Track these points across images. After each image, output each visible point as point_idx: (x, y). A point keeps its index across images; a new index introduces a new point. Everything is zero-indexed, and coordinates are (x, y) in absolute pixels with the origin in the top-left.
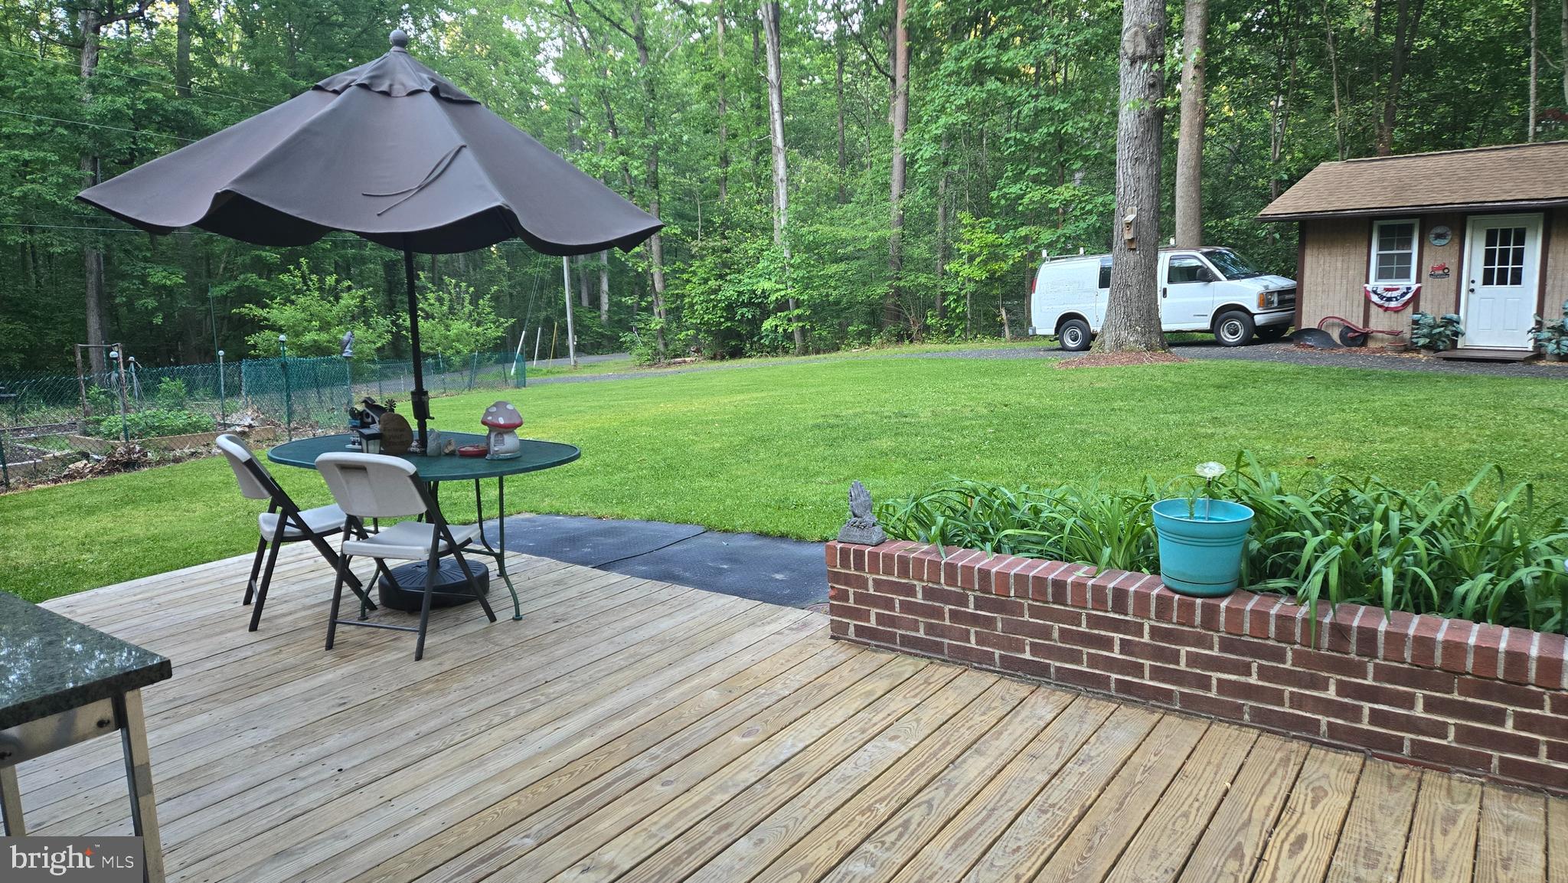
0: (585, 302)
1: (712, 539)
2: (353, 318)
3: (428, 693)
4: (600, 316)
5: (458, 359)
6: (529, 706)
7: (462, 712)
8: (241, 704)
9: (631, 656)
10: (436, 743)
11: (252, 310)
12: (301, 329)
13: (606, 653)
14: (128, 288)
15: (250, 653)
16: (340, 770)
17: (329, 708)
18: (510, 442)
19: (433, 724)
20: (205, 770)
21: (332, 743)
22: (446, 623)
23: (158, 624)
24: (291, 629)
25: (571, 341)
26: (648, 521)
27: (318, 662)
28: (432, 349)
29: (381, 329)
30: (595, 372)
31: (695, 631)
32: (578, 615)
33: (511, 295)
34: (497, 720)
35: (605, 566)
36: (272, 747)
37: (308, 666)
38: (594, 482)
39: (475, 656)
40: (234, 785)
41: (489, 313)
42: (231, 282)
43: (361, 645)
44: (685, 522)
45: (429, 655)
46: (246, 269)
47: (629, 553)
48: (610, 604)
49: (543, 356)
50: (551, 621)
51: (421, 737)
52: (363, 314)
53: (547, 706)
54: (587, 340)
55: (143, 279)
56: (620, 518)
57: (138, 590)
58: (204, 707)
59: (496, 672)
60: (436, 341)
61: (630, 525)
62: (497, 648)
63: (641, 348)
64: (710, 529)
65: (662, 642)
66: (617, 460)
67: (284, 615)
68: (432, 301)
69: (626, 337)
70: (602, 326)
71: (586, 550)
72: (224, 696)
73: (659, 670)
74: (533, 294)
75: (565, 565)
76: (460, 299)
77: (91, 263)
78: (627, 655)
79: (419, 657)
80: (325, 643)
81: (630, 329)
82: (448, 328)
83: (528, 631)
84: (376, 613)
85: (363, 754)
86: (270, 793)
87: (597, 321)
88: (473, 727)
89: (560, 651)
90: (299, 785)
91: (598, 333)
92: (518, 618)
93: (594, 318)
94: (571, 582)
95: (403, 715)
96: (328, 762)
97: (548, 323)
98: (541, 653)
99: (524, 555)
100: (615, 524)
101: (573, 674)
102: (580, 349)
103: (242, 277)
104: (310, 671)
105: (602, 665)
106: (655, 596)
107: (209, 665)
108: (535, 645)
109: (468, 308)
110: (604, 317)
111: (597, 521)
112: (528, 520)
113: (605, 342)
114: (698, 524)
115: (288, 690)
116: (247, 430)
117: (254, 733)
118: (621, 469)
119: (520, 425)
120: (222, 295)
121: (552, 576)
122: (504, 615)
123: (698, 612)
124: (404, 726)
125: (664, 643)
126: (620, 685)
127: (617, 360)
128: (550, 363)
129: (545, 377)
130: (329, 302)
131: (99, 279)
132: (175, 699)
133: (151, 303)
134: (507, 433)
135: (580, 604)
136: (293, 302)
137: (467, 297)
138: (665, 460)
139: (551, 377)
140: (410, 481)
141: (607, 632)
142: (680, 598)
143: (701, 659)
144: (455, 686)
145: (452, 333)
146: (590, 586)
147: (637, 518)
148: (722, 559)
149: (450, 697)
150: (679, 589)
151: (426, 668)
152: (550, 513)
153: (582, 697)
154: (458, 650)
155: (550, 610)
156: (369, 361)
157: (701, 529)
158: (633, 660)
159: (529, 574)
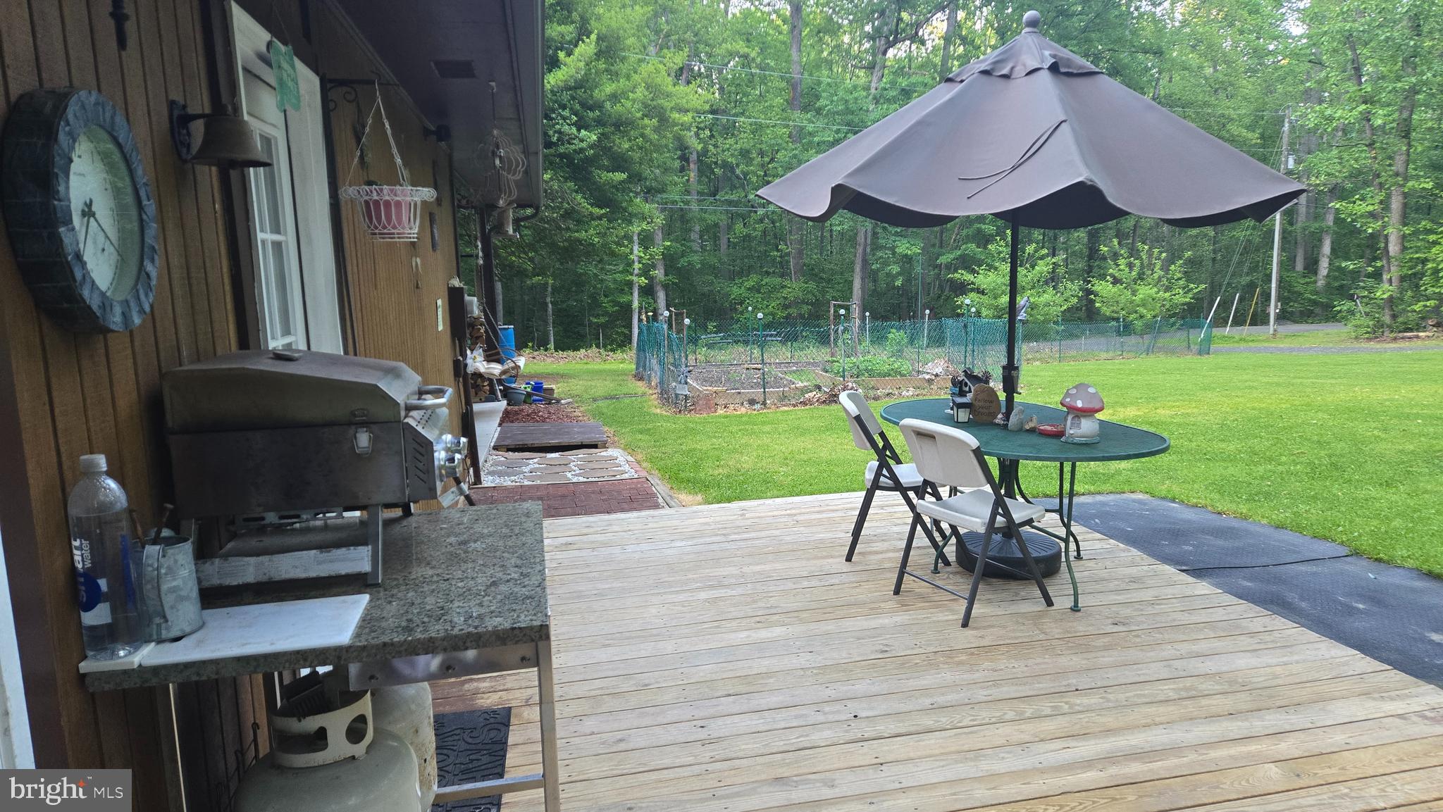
0: (1299, 266)
1: (1355, 567)
2: (1046, 283)
3: (960, 663)
4: (1315, 282)
5: (1140, 324)
6: (1048, 711)
7: (981, 694)
8: (813, 626)
9: (1186, 689)
10: (944, 720)
11: (963, 275)
12: (1000, 292)
13: (1156, 677)
14: (881, 257)
15: (837, 581)
16: (855, 716)
17: (872, 652)
18: (1087, 427)
19: (951, 698)
20: (763, 678)
21: (861, 687)
22: (1004, 595)
23: (788, 538)
24: (877, 567)
25: (1273, 310)
26: (1277, 527)
27: (882, 605)
28: (1116, 313)
29: (1068, 293)
30: (1295, 343)
31: (1280, 682)
32: (1143, 622)
33: (1214, 260)
34: (1011, 715)
35: (1198, 572)
36: (816, 674)
37: (873, 606)
38: (1231, 470)
39: (1016, 638)
40: (774, 700)
41: (1180, 279)
42: (955, 251)
43: (923, 598)
44: (1325, 538)
45: (975, 625)
46: (968, 239)
47: (1237, 562)
48: (1185, 618)
49: (1238, 322)
50: (1110, 621)
51: (934, 708)
52: (1053, 279)
53: (1067, 718)
54: (1295, 307)
55: (893, 249)
56: (1245, 518)
57: (790, 506)
58: (787, 621)
59: (1030, 662)
60: (1121, 305)
61: (1252, 528)
62: (1042, 637)
63: (1359, 320)
64: (1357, 554)
65: (1232, 682)
66: (1268, 449)
67: (876, 553)
68: (1122, 267)
69: (1343, 306)
70: (1317, 293)
71: (1186, 548)
72: (804, 615)
73: (1213, 717)
74: (1236, 258)
75: (1152, 561)
76: (1151, 266)
77: (861, 239)
78: (1181, 685)
79: (965, 624)
80: (893, 588)
81: (1351, 298)
82: (1134, 293)
83: (1080, 626)
84: (949, 569)
85: (881, 707)
86: (796, 717)
87: (1310, 288)
88: (984, 714)
89: (1107, 658)
90: (820, 718)
91: (1310, 300)
92: (1075, 608)
93: (1307, 283)
94: (1150, 582)
95: (928, 680)
96: (849, 704)
97: (1251, 286)
98: (1085, 655)
99: (1112, 541)
100: (1235, 524)
101: (1109, 690)
102: (1283, 317)
103: (964, 246)
104: (875, 611)
105: (1147, 690)
106: (1244, 623)
107: (806, 584)
108: (1081, 645)
109: (1159, 273)
110: (1321, 283)
111: (1214, 516)
112: (1140, 502)
113: (1318, 310)
114: (1342, 543)
115: (849, 624)
116: (933, 377)
117: (809, 656)
118: (1270, 460)
119: (1101, 409)
120: (948, 263)
121: (1133, 571)
122: (1063, 602)
123: (1296, 658)
124: (925, 691)
125: (1234, 685)
126: (1157, 719)
127: (1329, 331)
128: (1246, 330)
129: (1236, 345)
130: (1026, 268)
131: (865, 250)
132: (771, 607)
133: (895, 269)
134: (1085, 416)
135: (1150, 610)
136: (996, 269)
137: (1159, 264)
138: (1330, 457)
139: (1243, 345)
140: (972, 455)
141: (1168, 651)
142: (1276, 634)
143: (1273, 720)
144: (987, 664)
145: (1137, 299)
146: (1169, 591)
147: (1265, 521)
148: (1360, 595)
149: (977, 675)
150: (1279, 622)
151: (967, 638)
152: (1164, 498)
153: (1109, 720)
154: (1004, 627)
155: (1114, 608)
156: (1055, 323)
157: (1345, 551)
158: (1184, 694)
159: (1108, 563)
